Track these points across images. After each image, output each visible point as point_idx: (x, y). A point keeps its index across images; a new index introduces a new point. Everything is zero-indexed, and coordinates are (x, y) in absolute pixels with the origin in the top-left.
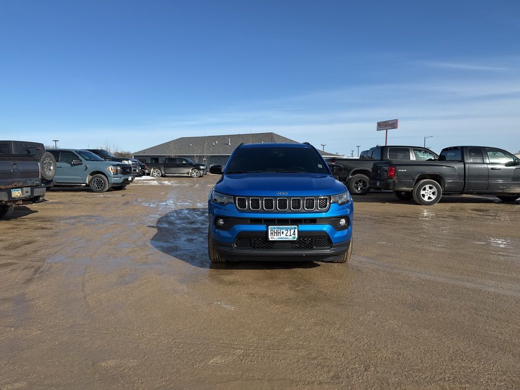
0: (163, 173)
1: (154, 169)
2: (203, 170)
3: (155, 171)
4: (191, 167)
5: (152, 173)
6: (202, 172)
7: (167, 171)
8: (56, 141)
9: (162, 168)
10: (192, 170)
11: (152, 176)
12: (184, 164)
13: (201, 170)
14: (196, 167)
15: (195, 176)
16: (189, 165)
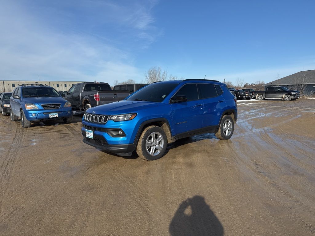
0: (264, 97)
1: (258, 95)
2: (294, 95)
3: (259, 96)
4: (285, 93)
5: (257, 97)
6: (293, 97)
7: (267, 96)
8: (224, 79)
9: (264, 94)
10: (285, 95)
11: (257, 99)
12: (279, 91)
13: (292, 95)
14: (289, 93)
15: (287, 100)
16: (283, 91)
